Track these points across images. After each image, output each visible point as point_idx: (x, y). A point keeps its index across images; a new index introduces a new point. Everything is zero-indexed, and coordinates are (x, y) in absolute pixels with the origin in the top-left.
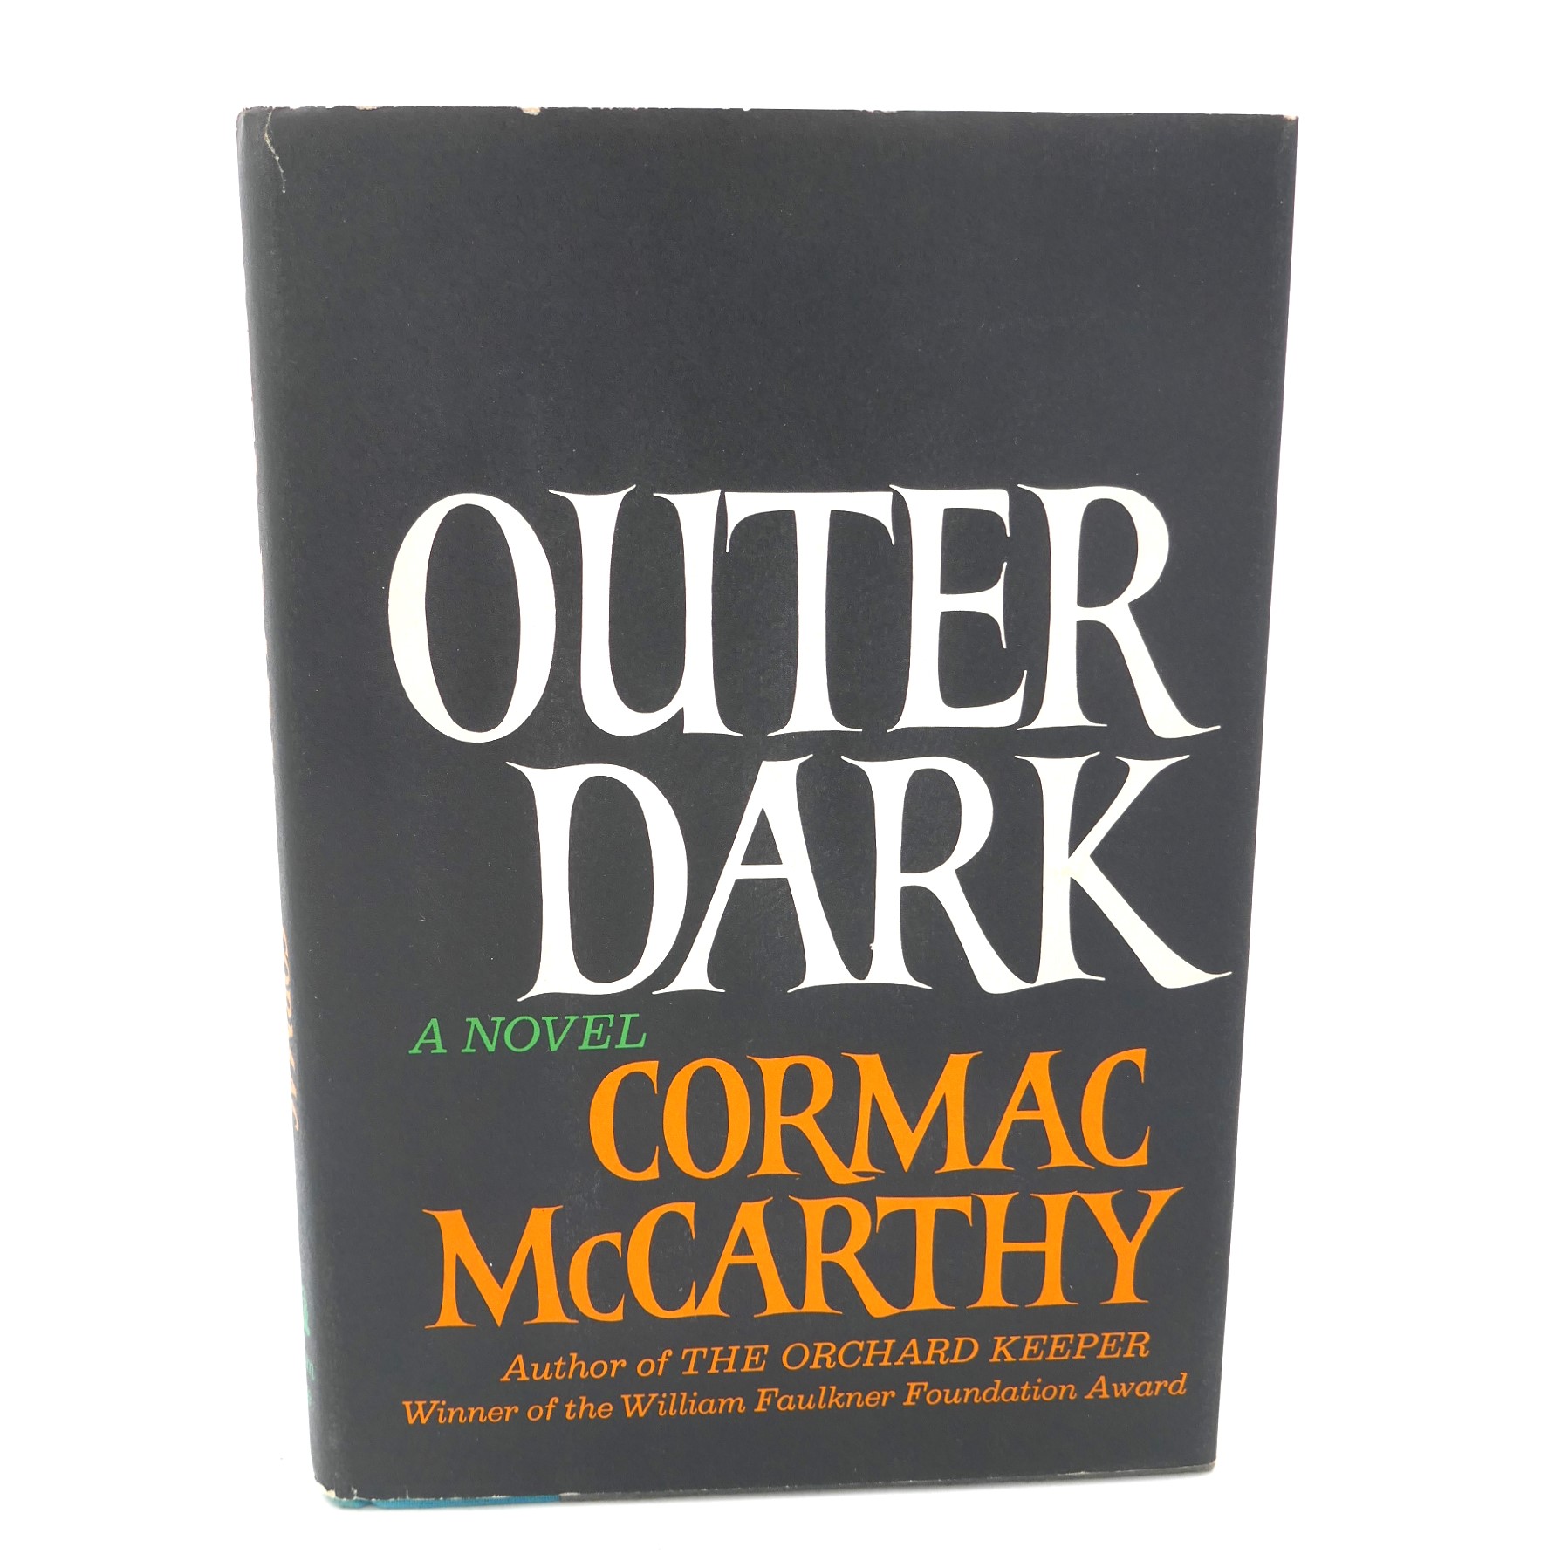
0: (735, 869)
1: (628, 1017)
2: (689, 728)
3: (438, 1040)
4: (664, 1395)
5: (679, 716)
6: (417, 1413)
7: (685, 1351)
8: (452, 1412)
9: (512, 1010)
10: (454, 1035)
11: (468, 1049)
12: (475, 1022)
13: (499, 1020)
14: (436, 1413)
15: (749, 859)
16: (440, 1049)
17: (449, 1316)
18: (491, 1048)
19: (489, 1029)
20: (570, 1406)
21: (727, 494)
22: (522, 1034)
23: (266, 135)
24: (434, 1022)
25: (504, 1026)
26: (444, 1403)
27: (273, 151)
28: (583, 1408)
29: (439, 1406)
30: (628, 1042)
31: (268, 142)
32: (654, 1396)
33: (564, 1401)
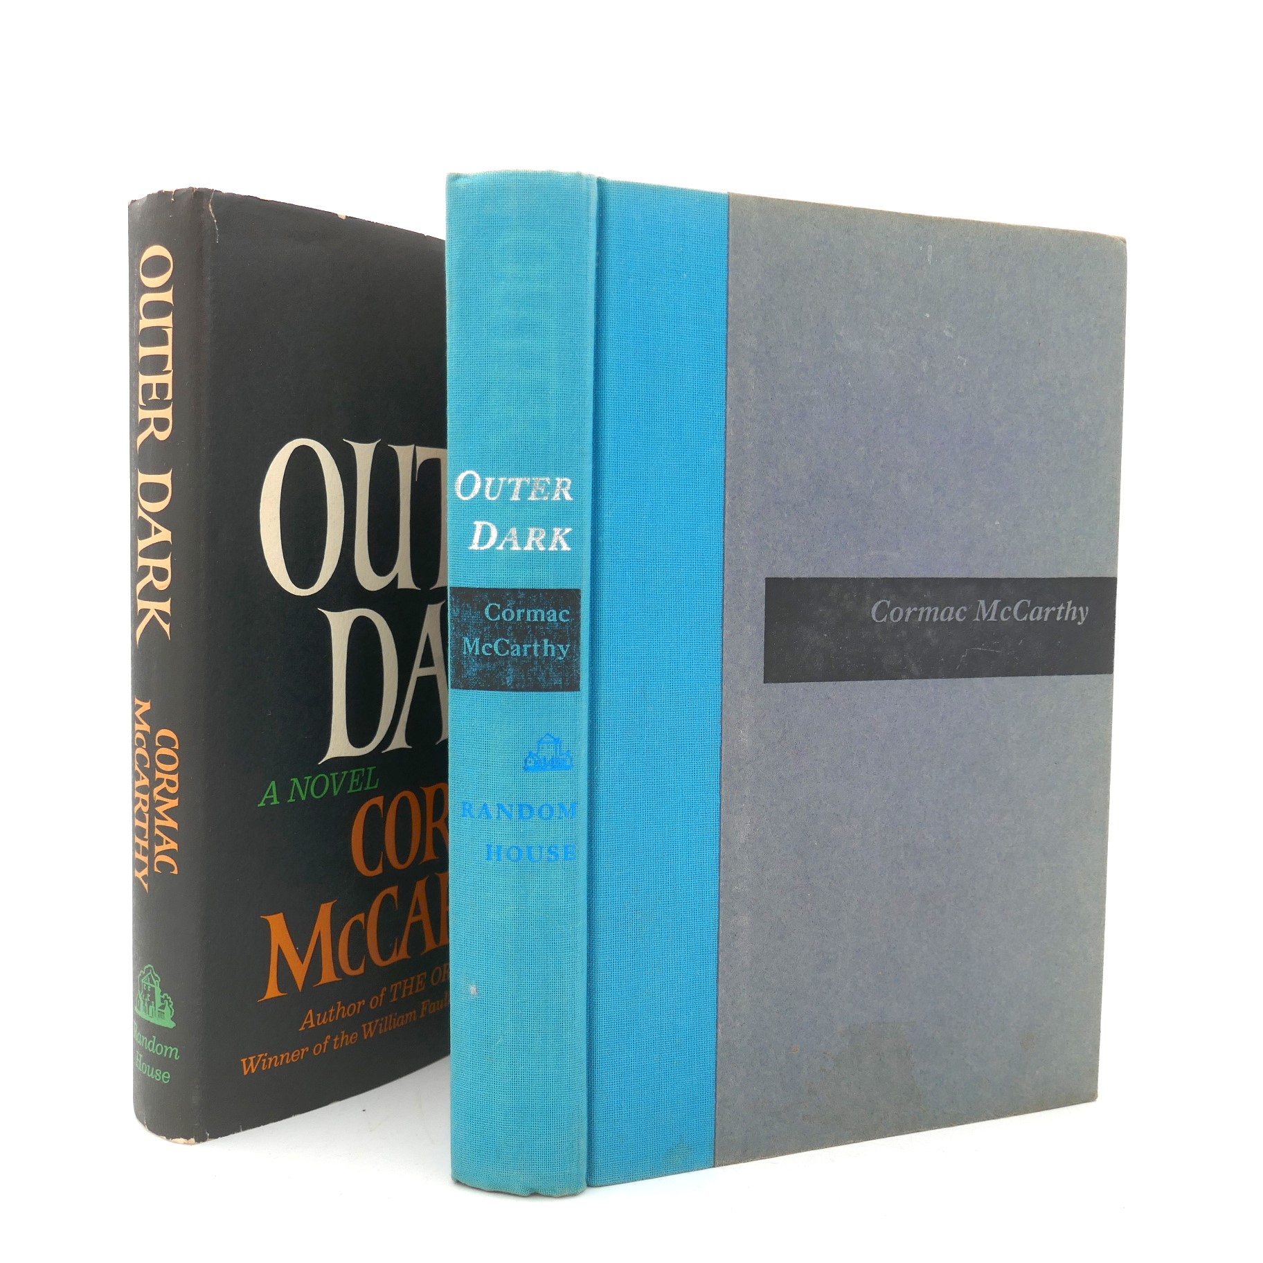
0: (418, 672)
1: (371, 769)
2: (400, 586)
3: (275, 796)
4: (382, 1019)
5: (396, 579)
6: (249, 1066)
7: (392, 986)
8: (271, 1059)
9: (315, 770)
10: (284, 791)
11: (291, 800)
12: (295, 780)
13: (308, 778)
14: (261, 1063)
15: (423, 665)
16: (276, 802)
17: (273, 991)
18: (303, 798)
19: (303, 783)
20: (336, 1040)
21: (417, 447)
22: (320, 786)
23: (210, 206)
24: (273, 784)
25: (311, 781)
26: (266, 1054)
27: (213, 216)
28: (343, 1039)
29: (263, 1057)
30: (370, 786)
31: (211, 210)
32: (377, 1021)
33: (333, 1038)
